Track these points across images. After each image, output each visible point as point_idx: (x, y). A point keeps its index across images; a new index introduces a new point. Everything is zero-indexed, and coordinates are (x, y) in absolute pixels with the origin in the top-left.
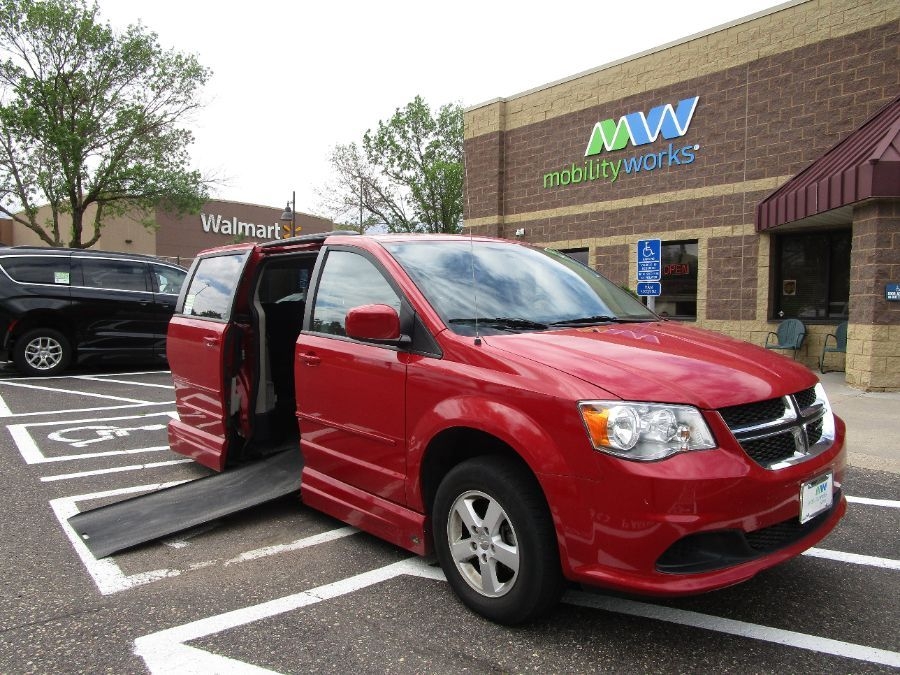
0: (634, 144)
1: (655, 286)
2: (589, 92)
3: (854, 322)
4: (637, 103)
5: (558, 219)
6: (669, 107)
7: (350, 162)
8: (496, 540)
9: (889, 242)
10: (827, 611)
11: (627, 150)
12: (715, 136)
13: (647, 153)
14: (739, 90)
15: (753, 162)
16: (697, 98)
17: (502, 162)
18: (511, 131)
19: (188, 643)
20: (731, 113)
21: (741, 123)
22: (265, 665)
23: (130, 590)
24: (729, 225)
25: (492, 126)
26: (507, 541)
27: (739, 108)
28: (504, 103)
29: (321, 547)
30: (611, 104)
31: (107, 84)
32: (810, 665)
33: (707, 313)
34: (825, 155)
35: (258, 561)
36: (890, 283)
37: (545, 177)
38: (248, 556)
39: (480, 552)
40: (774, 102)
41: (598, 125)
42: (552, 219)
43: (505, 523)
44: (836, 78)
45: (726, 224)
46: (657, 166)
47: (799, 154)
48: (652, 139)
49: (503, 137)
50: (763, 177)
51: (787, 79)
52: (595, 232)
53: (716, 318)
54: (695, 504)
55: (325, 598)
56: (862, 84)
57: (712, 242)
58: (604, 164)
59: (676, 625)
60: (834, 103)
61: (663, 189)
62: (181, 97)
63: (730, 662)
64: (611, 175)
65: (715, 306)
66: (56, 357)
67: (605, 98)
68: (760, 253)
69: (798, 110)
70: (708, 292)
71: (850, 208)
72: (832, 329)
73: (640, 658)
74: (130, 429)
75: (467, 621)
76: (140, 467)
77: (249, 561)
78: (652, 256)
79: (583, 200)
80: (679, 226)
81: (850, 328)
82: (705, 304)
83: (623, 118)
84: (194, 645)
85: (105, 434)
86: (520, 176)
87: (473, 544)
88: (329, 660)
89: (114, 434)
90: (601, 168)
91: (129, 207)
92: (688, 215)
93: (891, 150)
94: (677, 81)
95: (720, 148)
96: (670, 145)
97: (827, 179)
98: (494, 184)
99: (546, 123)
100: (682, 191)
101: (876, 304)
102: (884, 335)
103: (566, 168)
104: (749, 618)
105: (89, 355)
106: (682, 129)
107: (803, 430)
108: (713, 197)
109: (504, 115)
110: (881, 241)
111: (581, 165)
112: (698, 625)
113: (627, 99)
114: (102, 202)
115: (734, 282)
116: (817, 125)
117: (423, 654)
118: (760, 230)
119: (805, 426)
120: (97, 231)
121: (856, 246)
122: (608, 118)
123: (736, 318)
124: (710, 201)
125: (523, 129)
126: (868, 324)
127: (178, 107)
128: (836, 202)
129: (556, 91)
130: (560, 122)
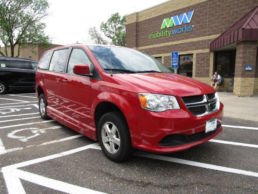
0: (175, 25)
1: (177, 66)
2: (162, 10)
3: (236, 77)
4: (176, 13)
5: (153, 48)
6: (185, 14)
7: (94, 33)
8: (114, 136)
9: (247, 53)
10: (214, 157)
11: (173, 27)
12: (198, 23)
13: (179, 28)
14: (206, 9)
15: (209, 30)
16: (193, 11)
17: (137, 31)
18: (140, 22)
19: (18, 168)
20: (203, 15)
21: (206, 19)
22: (40, 175)
23: (6, 154)
24: (202, 49)
25: (134, 21)
26: (117, 137)
27: (205, 14)
28: (137, 13)
29: (67, 141)
30: (168, 13)
31: (19, 8)
32: (205, 172)
33: (195, 75)
34: (230, 28)
35: (47, 145)
36: (246, 65)
37: (149, 36)
38: (45, 144)
39: (110, 140)
40: (215, 12)
41: (165, 20)
42: (151, 48)
43: (117, 132)
44: (234, 4)
45: (201, 49)
46: (182, 32)
47: (222, 28)
48: (180, 24)
49: (137, 24)
50: (212, 35)
51: (219, 5)
52: (163, 52)
53: (198, 77)
54: (173, 125)
55: (64, 155)
56: (241, 6)
57: (197, 54)
58: (166, 32)
59: (168, 162)
60: (233, 12)
61: (183, 39)
62: (42, 12)
63: (181, 172)
64: (168, 35)
65: (198, 73)
66: (2, 89)
67: (166, 11)
68: (211, 57)
69: (223, 14)
70: (196, 69)
71: (236, 43)
72: (230, 79)
73: (154, 171)
74: (21, 109)
75: (105, 161)
76: (21, 119)
77: (45, 145)
78: (176, 57)
79: (160, 42)
80: (188, 50)
81: (235, 78)
82: (195, 73)
83: (172, 18)
84: (20, 169)
85: (13, 110)
86: (142, 36)
87: (108, 138)
88: (60, 173)
89: (15, 110)
90: (165, 33)
91: (28, 46)
92: (190, 46)
93: (248, 25)
94: (188, 6)
95: (200, 26)
96: (185, 26)
97: (229, 35)
98: (135, 38)
99: (149, 20)
100: (189, 39)
101: (242, 71)
102: (244, 80)
103: (155, 33)
104: (190, 159)
105: (13, 89)
106: (189, 21)
107: (208, 106)
108: (197, 41)
109: (137, 17)
110: (244, 53)
111: (159, 32)
112: (174, 162)
113: (173, 12)
114: (20, 44)
115: (203, 66)
116: (228, 19)
117: (89, 171)
118: (211, 51)
119: (209, 104)
120: (19, 53)
121: (237, 54)
122: (168, 18)
123: (204, 76)
124: (197, 42)
125: (143, 21)
126: (240, 77)
127: (42, 15)
128: (232, 41)
129: (152, 9)
130: (154, 19)
